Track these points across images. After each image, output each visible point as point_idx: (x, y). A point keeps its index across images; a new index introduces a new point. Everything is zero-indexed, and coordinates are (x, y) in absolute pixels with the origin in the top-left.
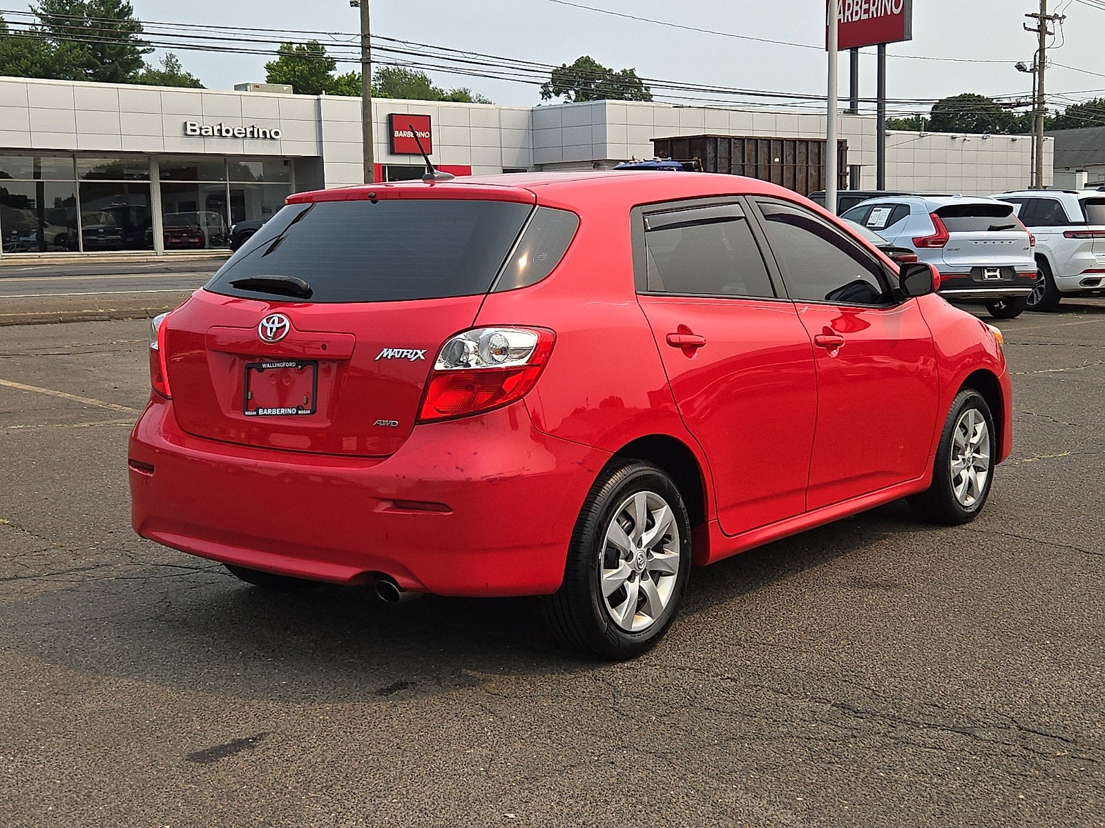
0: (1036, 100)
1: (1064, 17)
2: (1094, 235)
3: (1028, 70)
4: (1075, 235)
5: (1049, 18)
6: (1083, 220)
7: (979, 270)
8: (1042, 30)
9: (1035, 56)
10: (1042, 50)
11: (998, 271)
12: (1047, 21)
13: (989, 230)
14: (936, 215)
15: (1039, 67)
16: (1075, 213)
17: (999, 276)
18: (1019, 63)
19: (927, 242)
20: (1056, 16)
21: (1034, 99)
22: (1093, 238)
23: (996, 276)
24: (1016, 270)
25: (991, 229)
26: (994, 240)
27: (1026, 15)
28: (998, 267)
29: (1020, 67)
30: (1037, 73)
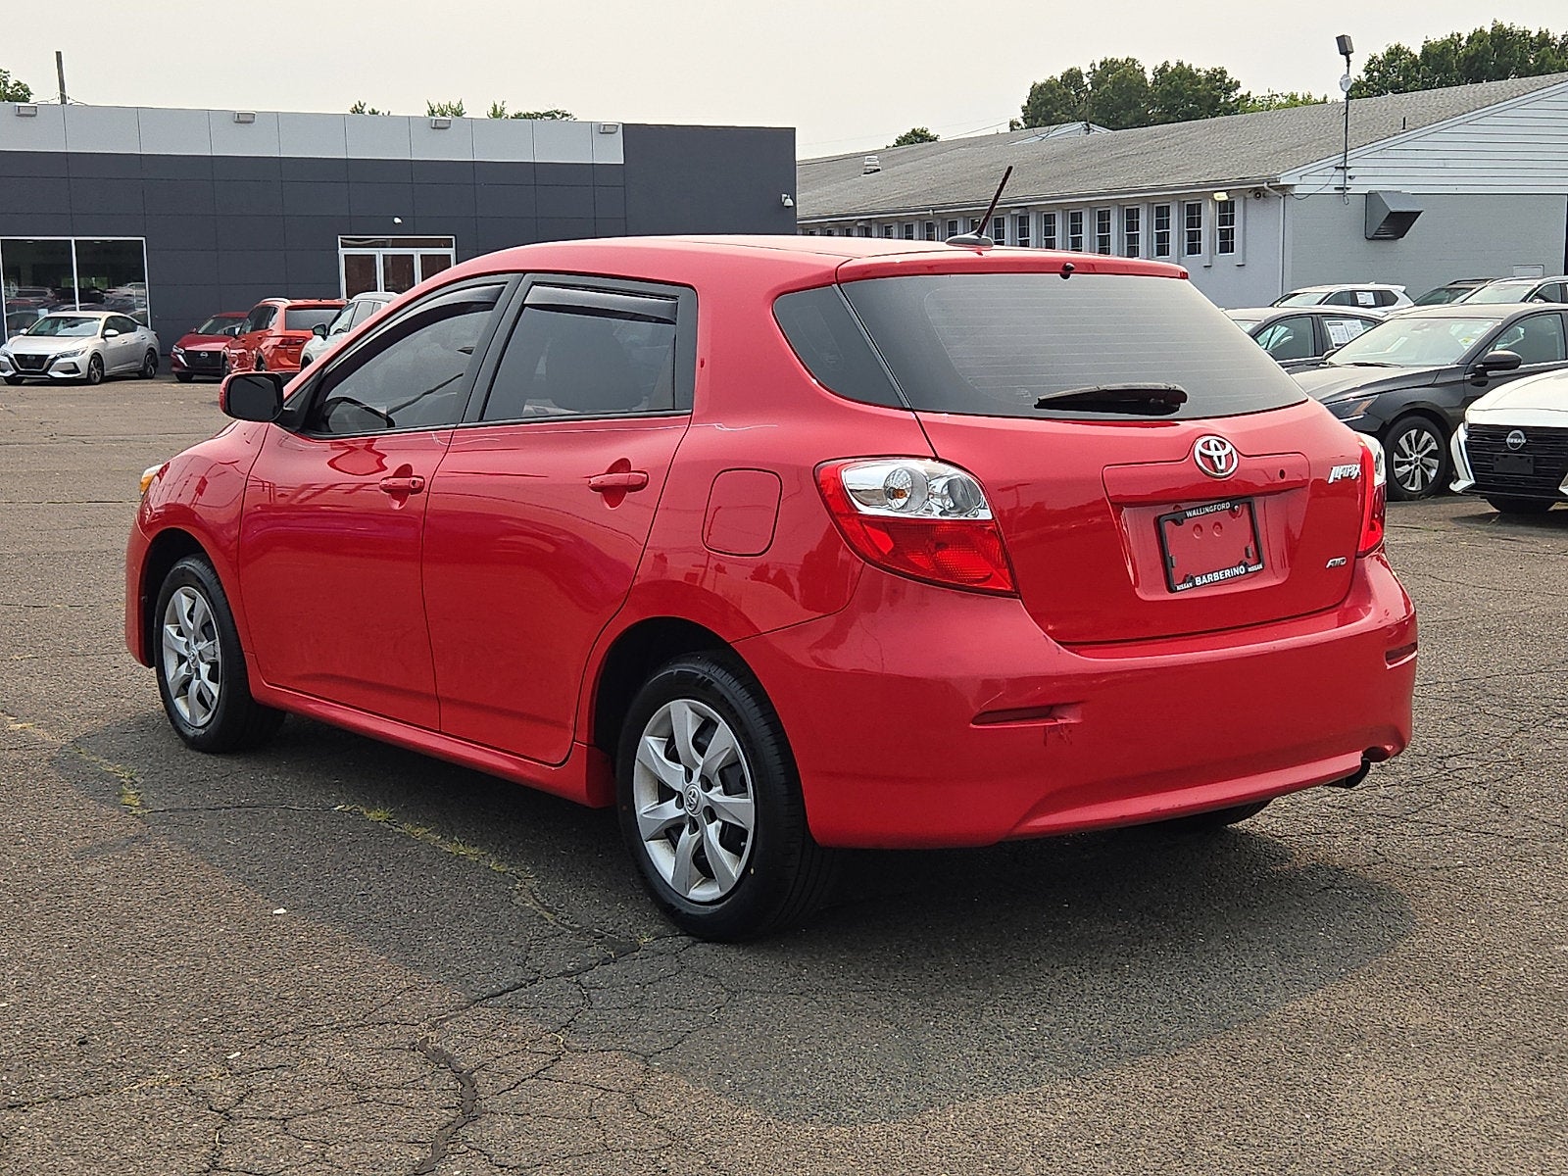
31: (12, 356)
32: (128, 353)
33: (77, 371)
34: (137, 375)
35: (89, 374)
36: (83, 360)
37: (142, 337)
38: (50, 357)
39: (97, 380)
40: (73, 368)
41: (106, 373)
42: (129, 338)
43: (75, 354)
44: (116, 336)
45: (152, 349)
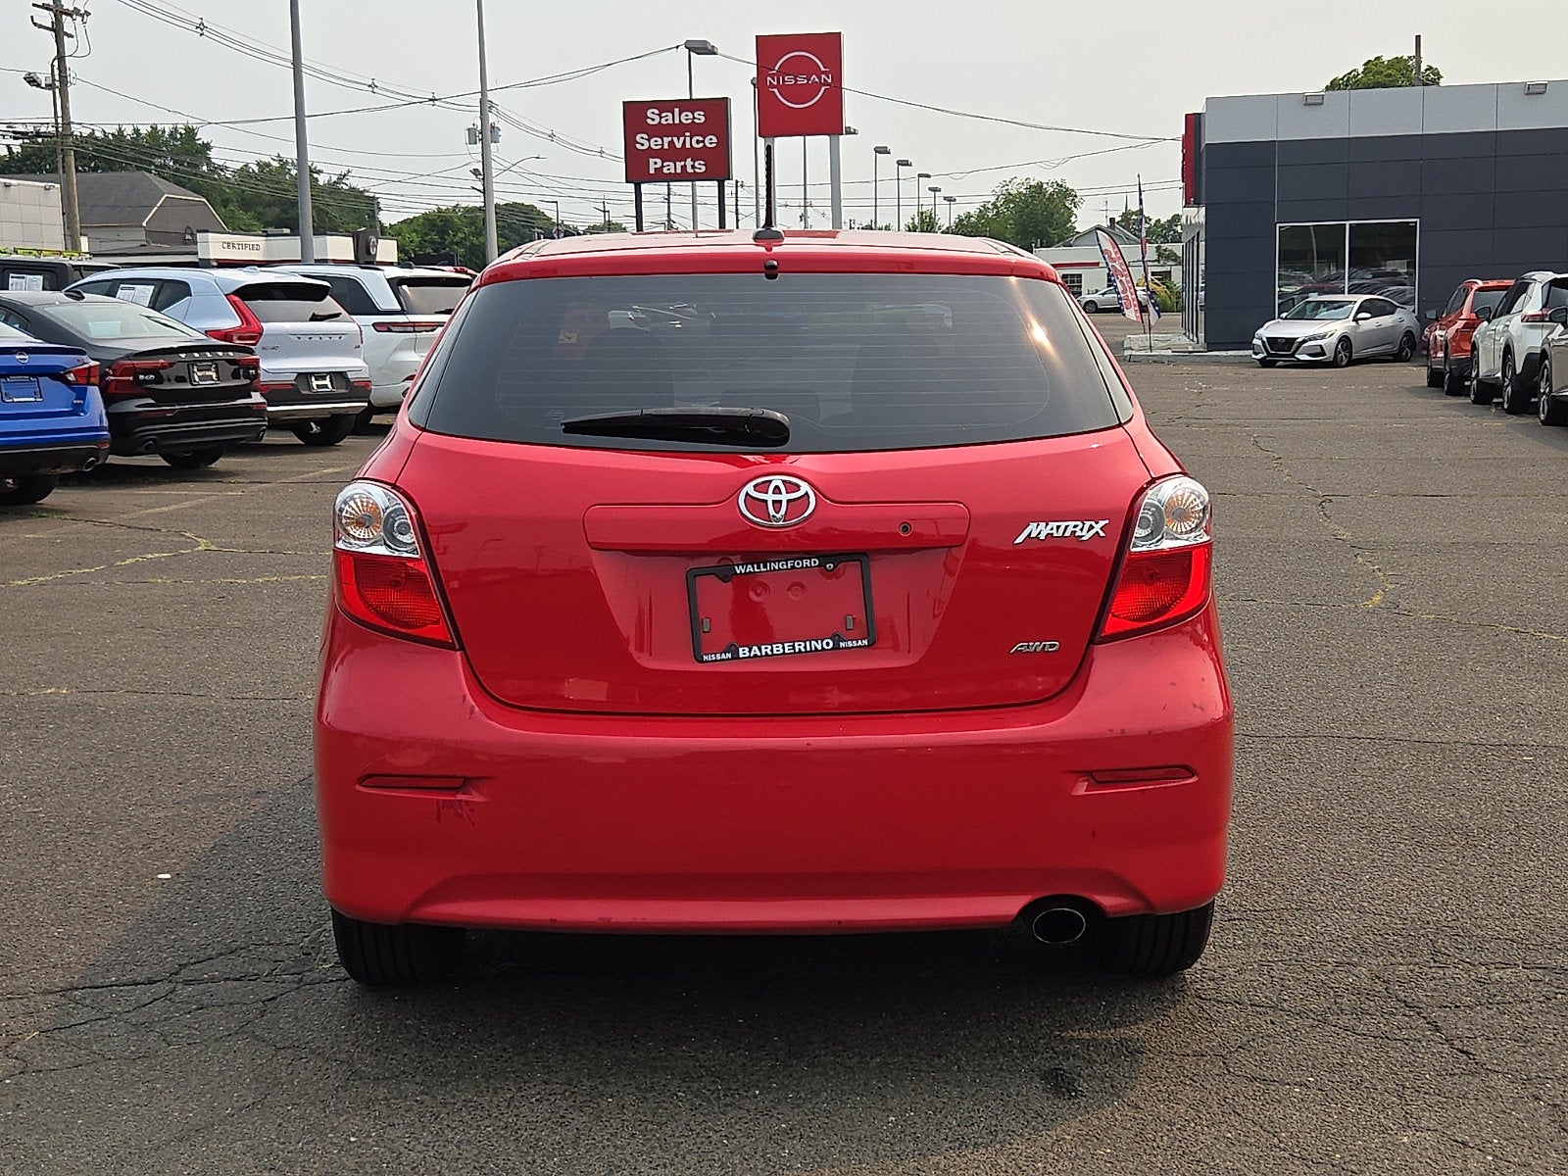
0: (60, 129)
1: (88, 14)
2: (416, 329)
3: (43, 85)
4: (388, 327)
5: (68, 13)
6: (399, 308)
7: (304, 376)
8: (57, 30)
9: (52, 66)
10: (61, 57)
11: (328, 378)
12: (64, 16)
13: (311, 320)
14: (236, 298)
15: (60, 83)
16: (385, 299)
17: (330, 386)
18: (30, 74)
19: (232, 336)
20: (77, 11)
21: (57, 128)
22: (415, 331)
23: (326, 386)
24: (349, 376)
25: (315, 318)
26: (320, 335)
27: (34, 5)
28: (328, 373)
29: (32, 81)
30: (57, 91)
31: (1265, 340)
32: (1383, 335)
33: (1323, 353)
34: (1391, 358)
35: (1335, 356)
36: (1329, 343)
37: (1402, 319)
38: (1299, 340)
39: (1344, 363)
40: (1320, 351)
41: (1354, 356)
42: (1386, 321)
43: (1323, 337)
44: (1368, 319)
45: (1410, 332)
